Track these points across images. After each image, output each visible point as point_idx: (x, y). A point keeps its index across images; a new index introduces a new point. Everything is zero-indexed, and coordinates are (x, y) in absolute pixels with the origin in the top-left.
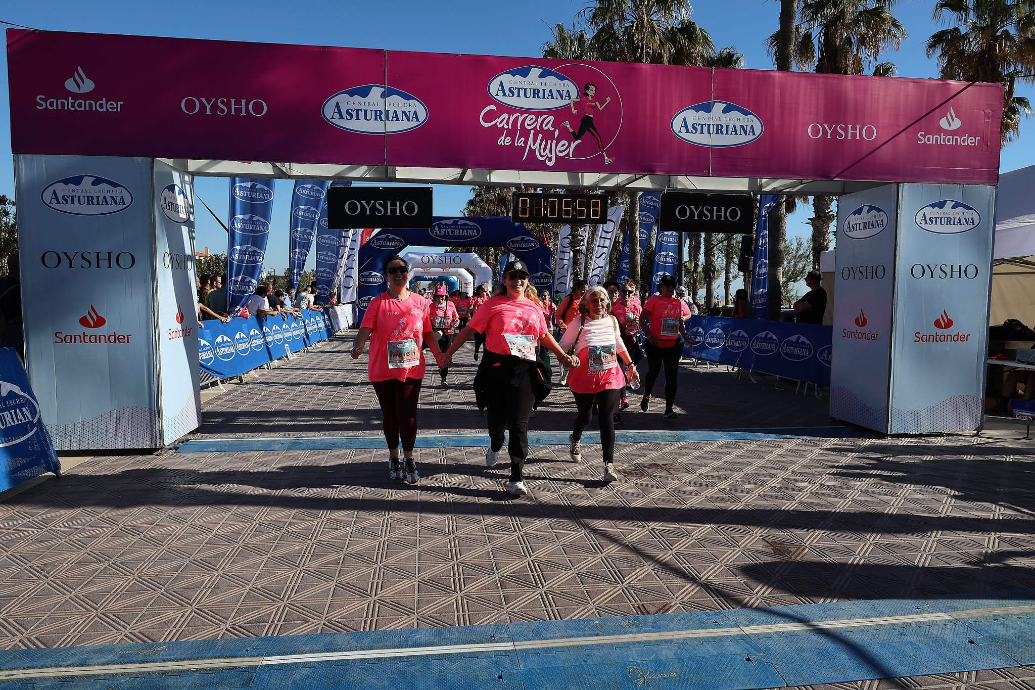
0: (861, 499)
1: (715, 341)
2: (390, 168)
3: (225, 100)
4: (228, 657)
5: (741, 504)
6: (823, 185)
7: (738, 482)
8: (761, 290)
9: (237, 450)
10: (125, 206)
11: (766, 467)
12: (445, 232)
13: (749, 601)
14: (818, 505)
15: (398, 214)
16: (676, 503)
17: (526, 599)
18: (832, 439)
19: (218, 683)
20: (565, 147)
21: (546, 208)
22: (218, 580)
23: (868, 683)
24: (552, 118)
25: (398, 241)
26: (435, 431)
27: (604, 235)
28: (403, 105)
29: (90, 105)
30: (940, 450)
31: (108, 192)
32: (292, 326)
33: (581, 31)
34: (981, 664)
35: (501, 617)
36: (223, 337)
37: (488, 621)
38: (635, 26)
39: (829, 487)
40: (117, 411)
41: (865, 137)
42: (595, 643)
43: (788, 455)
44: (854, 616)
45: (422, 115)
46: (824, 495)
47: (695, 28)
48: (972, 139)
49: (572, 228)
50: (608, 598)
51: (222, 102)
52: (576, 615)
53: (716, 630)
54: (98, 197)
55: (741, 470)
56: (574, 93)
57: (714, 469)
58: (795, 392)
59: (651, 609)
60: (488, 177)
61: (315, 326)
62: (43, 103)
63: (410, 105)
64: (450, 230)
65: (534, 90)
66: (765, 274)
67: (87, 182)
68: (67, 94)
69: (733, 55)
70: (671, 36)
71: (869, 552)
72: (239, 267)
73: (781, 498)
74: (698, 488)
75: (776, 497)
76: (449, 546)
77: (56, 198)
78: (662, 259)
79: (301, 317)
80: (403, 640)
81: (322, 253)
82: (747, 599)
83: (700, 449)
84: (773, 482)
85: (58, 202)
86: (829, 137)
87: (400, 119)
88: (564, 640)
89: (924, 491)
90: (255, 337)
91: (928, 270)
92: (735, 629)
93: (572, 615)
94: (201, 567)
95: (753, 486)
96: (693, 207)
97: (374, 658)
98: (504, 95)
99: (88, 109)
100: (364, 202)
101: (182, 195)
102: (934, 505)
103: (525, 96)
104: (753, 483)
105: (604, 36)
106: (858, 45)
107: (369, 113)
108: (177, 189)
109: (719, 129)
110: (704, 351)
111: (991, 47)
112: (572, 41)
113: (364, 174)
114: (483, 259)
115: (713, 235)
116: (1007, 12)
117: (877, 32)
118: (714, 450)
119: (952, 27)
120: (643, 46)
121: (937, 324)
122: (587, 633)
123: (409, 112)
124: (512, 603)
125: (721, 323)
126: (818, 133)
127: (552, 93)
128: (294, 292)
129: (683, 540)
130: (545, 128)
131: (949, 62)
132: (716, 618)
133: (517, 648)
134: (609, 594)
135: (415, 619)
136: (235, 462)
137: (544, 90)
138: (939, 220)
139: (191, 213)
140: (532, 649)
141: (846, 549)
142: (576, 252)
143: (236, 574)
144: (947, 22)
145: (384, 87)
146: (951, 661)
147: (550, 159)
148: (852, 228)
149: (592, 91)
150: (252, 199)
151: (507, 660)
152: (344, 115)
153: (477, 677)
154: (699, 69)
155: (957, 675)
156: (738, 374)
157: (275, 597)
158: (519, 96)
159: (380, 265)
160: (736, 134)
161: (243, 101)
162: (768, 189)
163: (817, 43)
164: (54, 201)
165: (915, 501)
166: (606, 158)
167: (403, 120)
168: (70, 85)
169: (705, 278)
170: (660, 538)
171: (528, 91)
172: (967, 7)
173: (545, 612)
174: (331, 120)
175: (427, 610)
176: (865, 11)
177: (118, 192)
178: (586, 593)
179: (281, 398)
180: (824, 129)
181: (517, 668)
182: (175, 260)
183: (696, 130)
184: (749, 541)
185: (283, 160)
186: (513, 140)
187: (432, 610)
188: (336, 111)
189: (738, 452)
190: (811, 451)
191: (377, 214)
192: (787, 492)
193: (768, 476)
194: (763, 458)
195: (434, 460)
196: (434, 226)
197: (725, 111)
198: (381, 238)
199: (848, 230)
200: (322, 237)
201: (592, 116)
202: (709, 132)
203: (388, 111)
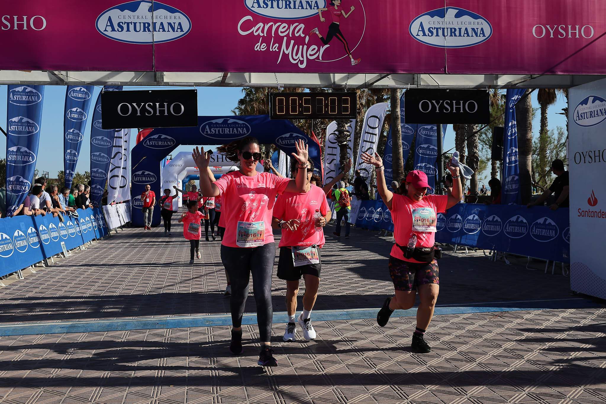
1: (472, 226)
2: (158, 74)
3: (9, 17)
6: (547, 79)
7: (477, 346)
9: (20, 334)
11: (503, 334)
12: (215, 131)
15: (166, 114)
20: (315, 51)
21: (301, 106)
24: (302, 26)
25: (170, 140)
26: (205, 314)
28: (168, 17)
32: (68, 224)
36: (2, 235)
41: (583, 35)
43: (526, 324)
45: (186, 26)
49: (338, 124)
51: (5, 18)
55: (481, 337)
56: (322, 4)
57: (457, 336)
58: (545, 271)
60: (248, 80)
63: (175, 18)
64: (221, 129)
65: (286, 1)
66: (516, 161)
71: (578, 395)
73: (511, 358)
79: (77, 216)
81: (95, 153)
83: (446, 321)
86: (552, 36)
87: (166, 29)
90: (32, 235)
95: (489, 349)
96: (434, 101)
98: (259, 6)
100: (134, 104)
103: (278, 7)
104: (489, 347)
107: (138, 25)
109: (453, 32)
110: (463, 237)
113: (133, 79)
118: (459, 322)
123: (174, 23)
125: (477, 210)
126: (541, 33)
127: (301, 4)
128: (68, 191)
129: (419, 392)
130: (297, 35)
137: (295, 2)
141: (558, 394)
145: (151, 3)
147: (302, 62)
148: (581, 116)
149: (337, 1)
152: (116, 27)
156: (494, 257)
158: (272, 7)
160: (468, 36)
161: (25, 17)
166: (352, 60)
167: (168, 31)
170: (399, 391)
171: (280, 2)
174: (105, 33)
179: (60, 290)
180: (546, 29)
183: (432, 33)
184: (476, 390)
185: (61, 69)
186: (268, 46)
188: (109, 24)
189: (482, 323)
190: (548, 320)
191: (147, 114)
192: (518, 352)
193: (504, 341)
194: (503, 326)
195: (202, 337)
196: (205, 126)
197: (457, 16)
198: (154, 138)
199: (578, 119)
200: (96, 139)
201: (338, 23)
202: (444, 35)
203: (155, 23)
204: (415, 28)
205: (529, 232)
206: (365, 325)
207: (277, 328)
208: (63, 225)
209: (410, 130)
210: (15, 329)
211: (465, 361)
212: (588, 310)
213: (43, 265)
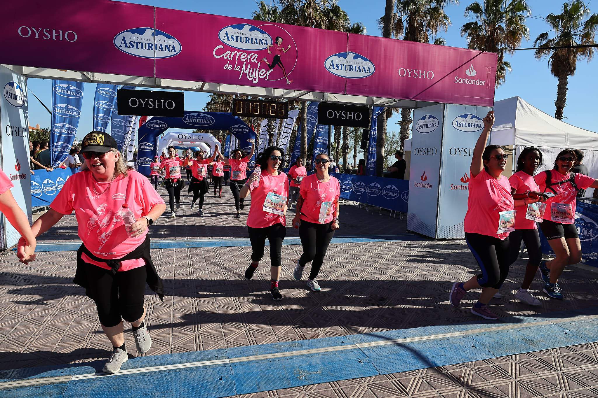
0: (422, 273)
1: (347, 187)
2: (157, 79)
3: (49, 30)
4: (49, 377)
5: (359, 277)
6: (406, 103)
7: (357, 265)
8: (373, 160)
9: (57, 250)
11: (372, 257)
12: (192, 120)
13: (361, 330)
14: (399, 277)
15: (162, 108)
16: (323, 278)
17: (237, 334)
18: (408, 241)
19: (42, 393)
20: (264, 73)
21: (252, 108)
22: (43, 330)
23: (421, 370)
24: (256, 55)
25: (164, 124)
26: (185, 238)
27: (287, 126)
28: (166, 41)
30: (462, 247)
33: (275, 6)
34: (478, 358)
35: (222, 345)
36: (48, 180)
37: (214, 348)
38: (306, 6)
39: (405, 268)
41: (428, 77)
42: (276, 357)
43: (384, 250)
44: (415, 336)
45: (178, 48)
46: (402, 271)
47: (339, 10)
48: (481, 82)
49: (268, 121)
50: (284, 331)
51: (47, 31)
52: (265, 342)
53: (343, 346)
55: (359, 259)
56: (270, 41)
57: (345, 258)
58: (389, 216)
59: (308, 337)
60: (218, 88)
63: (170, 42)
64: (196, 120)
65: (246, 38)
66: (375, 151)
69: (360, 27)
70: (326, 13)
72: (59, 137)
73: (380, 274)
74: (336, 269)
75: (377, 273)
76: (192, 306)
78: (319, 141)
80: (162, 361)
81: (115, 130)
82: (360, 329)
83: (337, 247)
84: (376, 265)
86: (410, 76)
87: (164, 50)
88: (258, 356)
89: (453, 269)
91: (458, 151)
92: (353, 345)
93: (264, 342)
94: (32, 323)
95: (366, 267)
96: (336, 112)
97: (144, 373)
98: (228, 40)
100: (141, 99)
101: (19, 89)
102: (458, 276)
103: (241, 41)
104: (366, 266)
105: (288, 10)
106: (426, 27)
107: (144, 45)
108: (15, 85)
109: (351, 68)
111: (492, 34)
112: (269, 12)
113: (141, 82)
114: (216, 137)
115: (348, 128)
116: (501, 16)
117: (436, 21)
118: (345, 248)
119: (473, 21)
120: (310, 18)
121: (462, 180)
122: (271, 351)
123: (170, 46)
124: (229, 337)
125: (351, 178)
126: (404, 73)
127: (256, 41)
130: (253, 61)
131: (472, 40)
132: (343, 340)
133: (231, 362)
134: (285, 329)
135: (170, 348)
136: (56, 258)
137: (252, 39)
138: (464, 125)
139: (25, 100)
140: (240, 362)
142: (271, 135)
143: (55, 326)
144: (471, 18)
145: (154, 30)
146: (463, 357)
147: (255, 80)
148: (421, 127)
149: (280, 41)
150: (68, 95)
151: (225, 369)
152: (128, 45)
153: (207, 380)
154: (342, 34)
155: (465, 364)
156: (360, 206)
157: (81, 339)
158: (237, 41)
159: (152, 139)
160: (360, 71)
161: (61, 31)
162: (377, 103)
163: (405, 24)
165: (448, 274)
166: (288, 81)
167: (165, 51)
169: (343, 152)
171: (242, 38)
172: (481, 11)
173: (248, 341)
174: (120, 47)
175: (177, 343)
176: (430, 8)
178: (272, 329)
180: (407, 71)
181: (231, 373)
182: (14, 131)
183: (338, 68)
185: (88, 70)
186: (233, 67)
187: (180, 343)
188: (123, 42)
189: (358, 249)
190: (397, 248)
191: (149, 107)
192: (383, 270)
193: (374, 262)
194: (371, 252)
195: (184, 255)
196: (186, 117)
197: (355, 58)
198: (153, 122)
199: (418, 128)
200: (115, 120)
201: (280, 56)
202: (345, 69)
203: (156, 44)
204: (328, 64)
206: (288, 249)
207: (232, 250)
209: (312, 128)
210: (54, 247)
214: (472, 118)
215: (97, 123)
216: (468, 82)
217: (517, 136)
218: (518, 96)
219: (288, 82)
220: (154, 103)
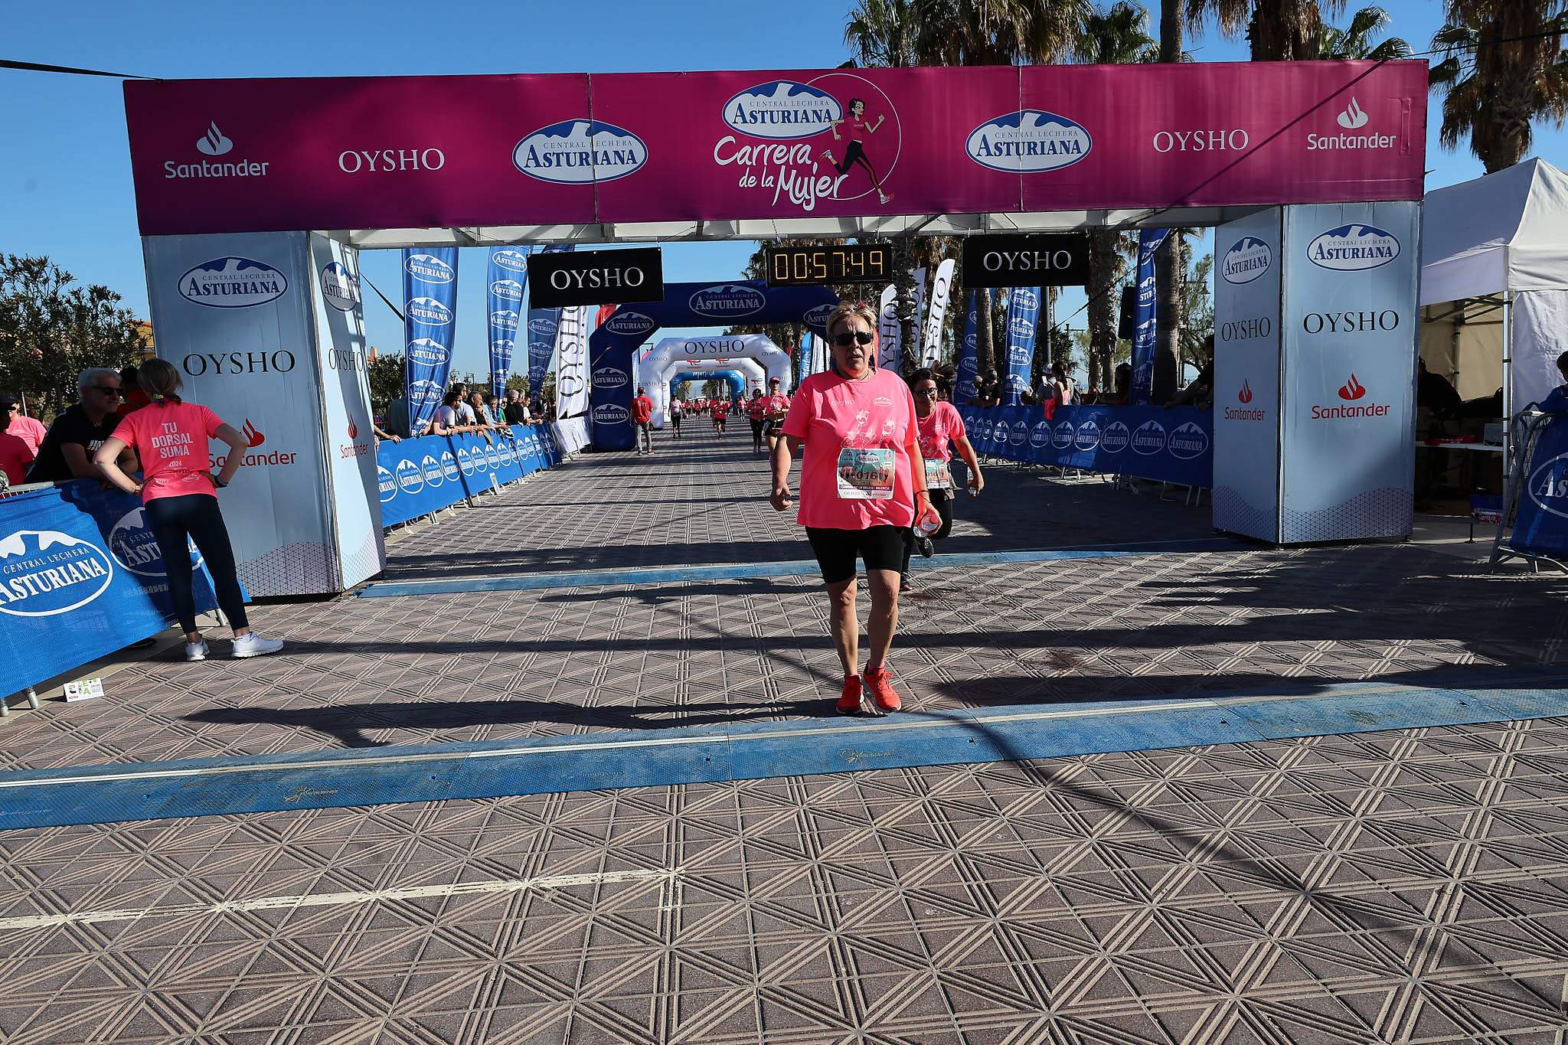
1: (1087, 439)
2: (605, 225)
3: (392, 152)
10: (278, 294)
11: (1094, 585)
12: (712, 304)
15: (618, 284)
16: (961, 623)
18: (1204, 553)
20: (827, 185)
24: (808, 148)
25: (646, 321)
28: (615, 143)
29: (229, 169)
31: (257, 276)
32: (499, 447)
36: (406, 463)
40: (285, 549)
41: (1232, 145)
43: (1131, 572)
45: (640, 154)
48: (1384, 139)
49: (898, 290)
51: (388, 155)
54: (245, 284)
55: (1061, 589)
56: (836, 112)
57: (1027, 589)
58: (1185, 502)
60: (735, 229)
61: (532, 449)
62: (176, 171)
63: (624, 143)
64: (720, 302)
65: (783, 112)
67: (231, 265)
68: (200, 157)
76: (677, 669)
77: (196, 288)
81: (535, 344)
83: (1019, 570)
85: (199, 293)
86: (1183, 149)
87: (612, 162)
88: (781, 733)
90: (448, 463)
91: (1328, 321)
94: (400, 694)
95: (1067, 604)
96: (1006, 254)
97: (582, 750)
98: (745, 121)
99: (226, 175)
100: (574, 272)
101: (345, 275)
103: (772, 121)
107: (572, 156)
108: (338, 269)
109: (1032, 148)
110: (1074, 455)
113: (571, 234)
114: (776, 342)
118: (1037, 571)
121: (1343, 393)
122: (807, 727)
123: (623, 151)
125: (1096, 415)
126: (1167, 144)
127: (806, 115)
130: (800, 162)
133: (730, 739)
137: (796, 112)
138: (1341, 254)
140: (748, 739)
142: (906, 326)
143: (439, 698)
145: (590, 122)
146: (1191, 737)
147: (808, 202)
148: (1233, 269)
149: (859, 109)
151: (718, 748)
152: (542, 161)
153: (684, 760)
156: (1118, 484)
158: (763, 122)
159: (622, 360)
160: (1055, 153)
161: (415, 152)
164: (194, 292)
166: (882, 196)
167: (615, 163)
168: (203, 145)
170: (926, 654)
171: (775, 114)
174: (525, 169)
177: (268, 277)
179: (487, 538)
180: (1175, 138)
181: (727, 753)
182: (342, 360)
183: (1000, 151)
184: (1031, 653)
185: (470, 223)
186: (759, 180)
188: (531, 157)
189: (1068, 572)
190: (1167, 567)
191: (591, 285)
193: (1092, 594)
194: (1098, 576)
196: (697, 296)
197: (1038, 123)
198: (621, 319)
199: (1228, 273)
201: (861, 142)
202: (1018, 153)
203: (596, 152)
204: (974, 145)
205: (1166, 447)
208: (491, 448)
211: (1030, 619)
212: (1229, 554)
213: (467, 506)
214: (1361, 234)
215: (495, 329)
216: (1345, 144)
217: (1514, 266)
218: (1536, 159)
219: (883, 199)
220: (601, 276)
